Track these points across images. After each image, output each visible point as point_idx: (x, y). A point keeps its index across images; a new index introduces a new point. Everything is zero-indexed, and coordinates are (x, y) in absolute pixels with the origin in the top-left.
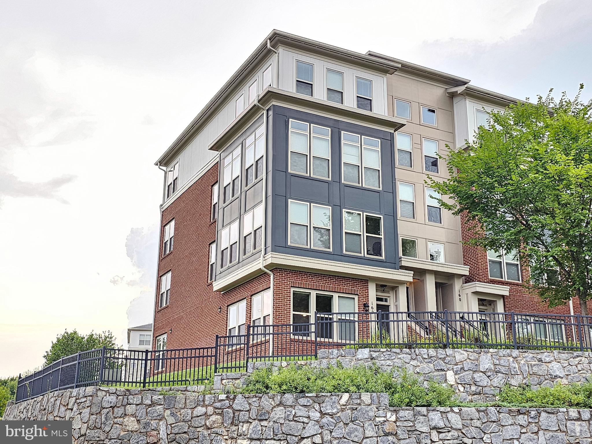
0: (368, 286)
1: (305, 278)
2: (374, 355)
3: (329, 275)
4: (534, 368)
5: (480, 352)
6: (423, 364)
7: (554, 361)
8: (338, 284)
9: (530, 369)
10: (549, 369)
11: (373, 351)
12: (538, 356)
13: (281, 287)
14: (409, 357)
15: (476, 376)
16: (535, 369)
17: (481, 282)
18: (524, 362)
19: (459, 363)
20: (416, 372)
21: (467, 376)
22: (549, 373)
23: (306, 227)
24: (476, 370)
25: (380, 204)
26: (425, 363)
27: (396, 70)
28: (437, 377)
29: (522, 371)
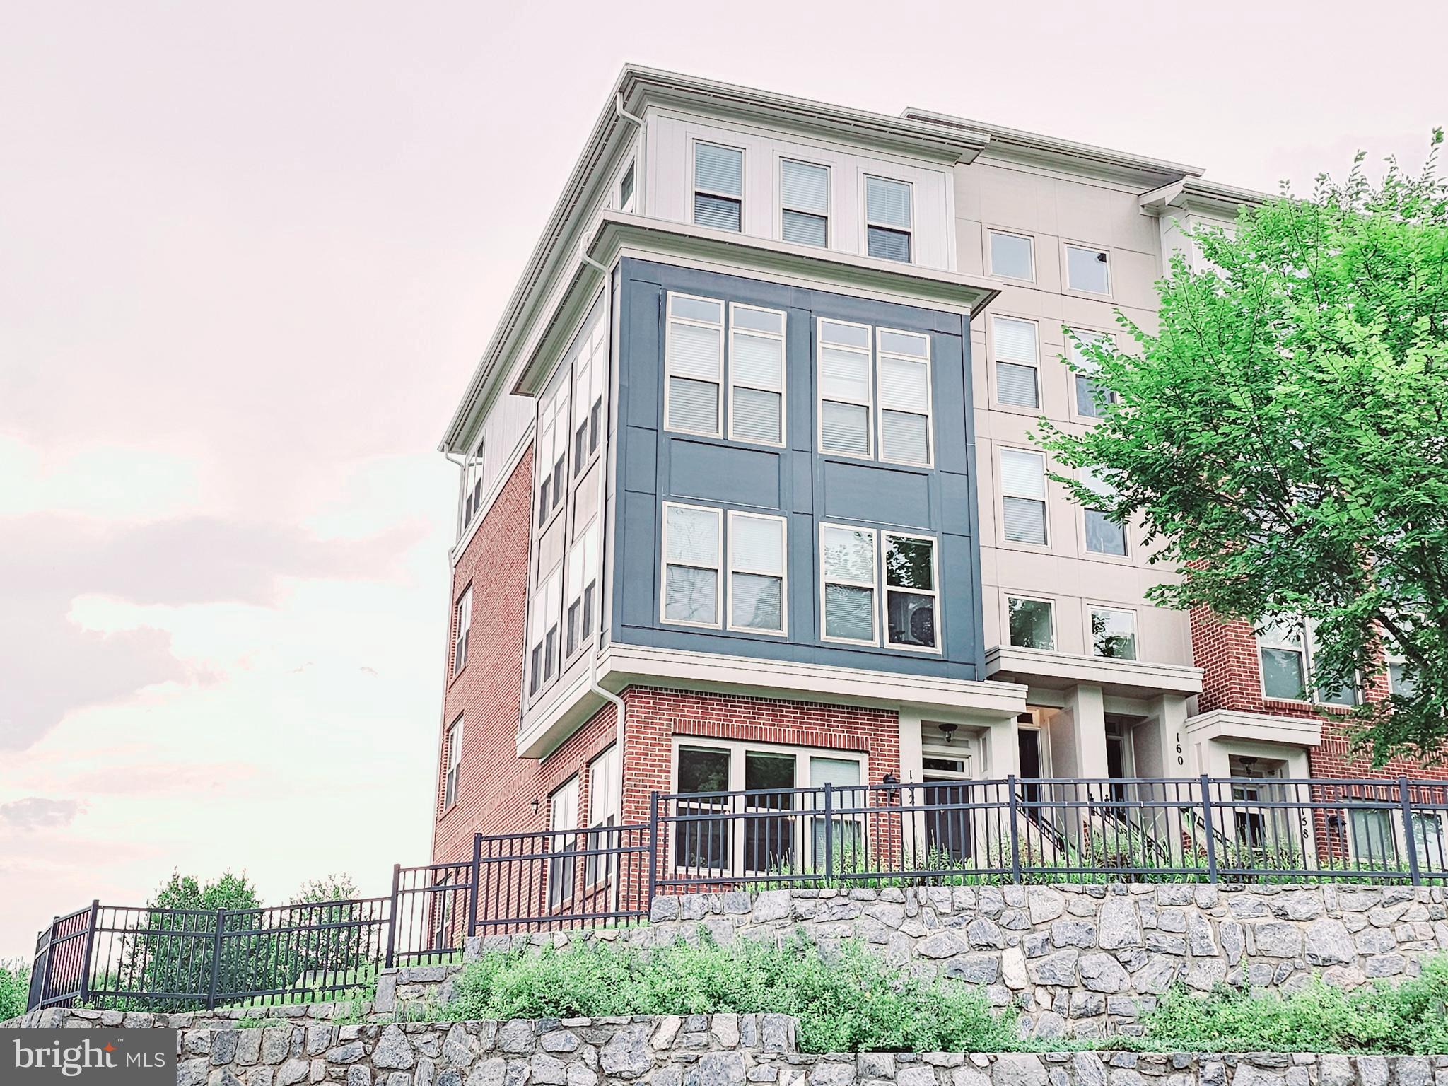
0: (898, 727)
1: (713, 709)
2: (803, 907)
3: (784, 701)
4: (1260, 937)
5: (1102, 891)
6: (936, 931)
7: (1325, 916)
8: (810, 724)
9: (1250, 939)
10: (1306, 940)
11: (799, 897)
12: (1274, 903)
13: (642, 736)
14: (900, 909)
15: (1088, 963)
16: (1264, 940)
17: (1237, 709)
18: (1232, 920)
19: (1041, 927)
20: (917, 953)
21: (1061, 963)
22: (1307, 952)
23: (714, 573)
24: (1087, 945)
25: (929, 505)
26: (942, 927)
27: (978, 150)
28: (974, 968)
29: (1224, 947)
